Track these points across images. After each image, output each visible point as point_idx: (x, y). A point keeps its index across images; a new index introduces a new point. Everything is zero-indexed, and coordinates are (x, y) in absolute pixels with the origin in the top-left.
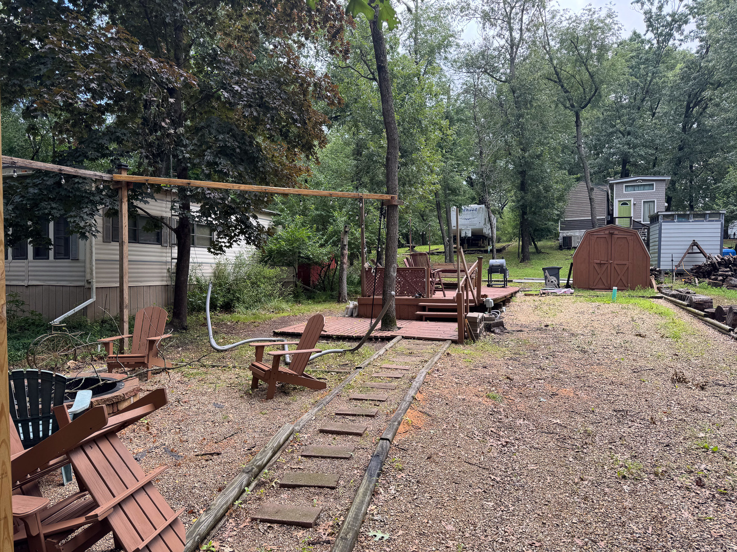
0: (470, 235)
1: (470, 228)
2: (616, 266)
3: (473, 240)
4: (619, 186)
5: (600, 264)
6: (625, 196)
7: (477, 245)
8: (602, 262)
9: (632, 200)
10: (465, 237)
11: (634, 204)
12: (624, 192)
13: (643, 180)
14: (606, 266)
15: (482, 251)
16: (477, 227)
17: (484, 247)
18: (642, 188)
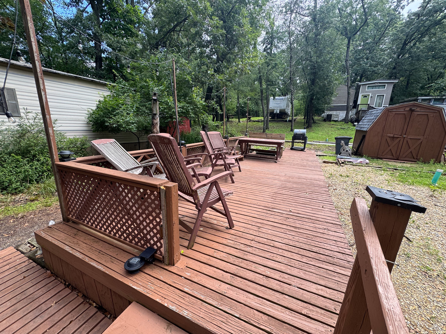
0: (278, 112)
1: (279, 109)
2: (409, 141)
3: (280, 115)
4: (364, 86)
5: (393, 137)
6: (367, 92)
7: (281, 118)
8: (395, 136)
9: (371, 94)
10: (276, 113)
11: (371, 97)
12: (366, 90)
13: (380, 83)
14: (399, 139)
15: (284, 121)
16: (283, 108)
17: (285, 119)
18: (378, 87)
